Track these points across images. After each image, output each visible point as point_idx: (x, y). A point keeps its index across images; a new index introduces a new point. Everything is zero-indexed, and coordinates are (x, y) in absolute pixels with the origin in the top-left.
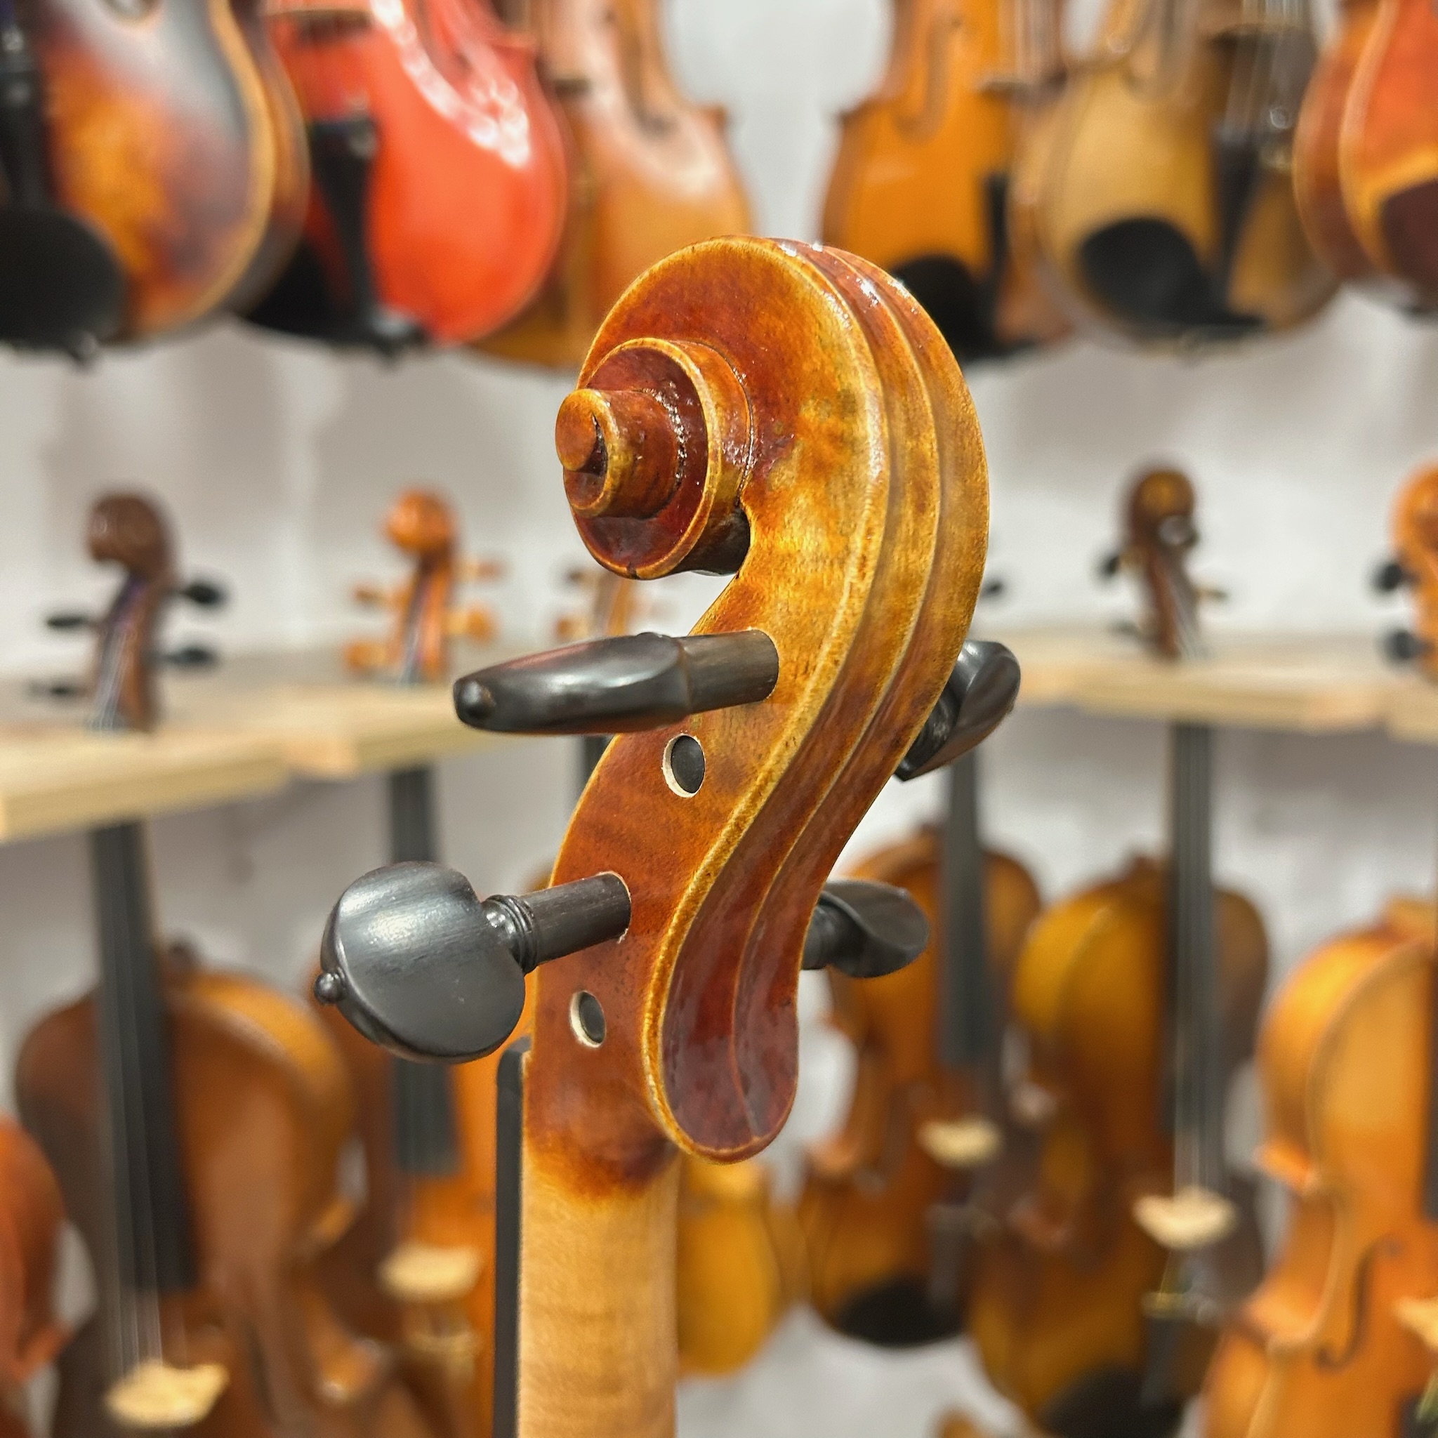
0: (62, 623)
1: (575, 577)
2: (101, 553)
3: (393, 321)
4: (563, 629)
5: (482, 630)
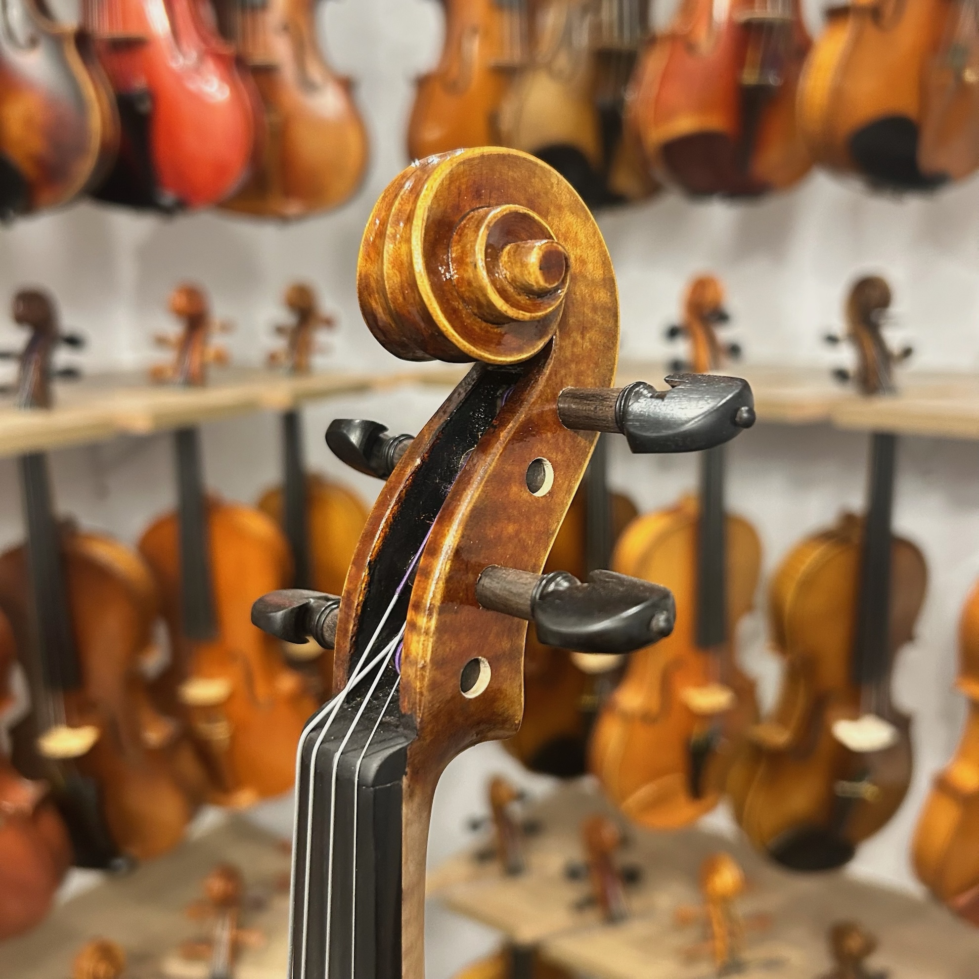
1: (280, 330)
2: (20, 319)
3: (168, 197)
4: (272, 359)
5: (222, 359)
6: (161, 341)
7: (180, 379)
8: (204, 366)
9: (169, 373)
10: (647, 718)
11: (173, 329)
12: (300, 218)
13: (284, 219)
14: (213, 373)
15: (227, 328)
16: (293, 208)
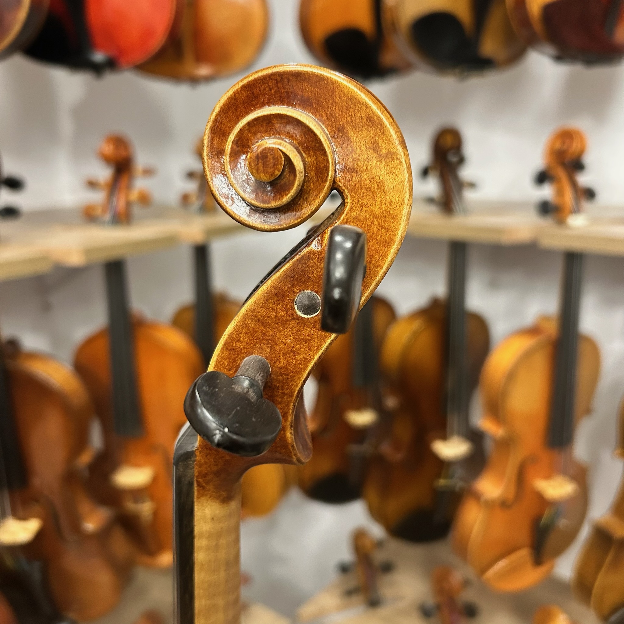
1: (191, 175)
3: (99, 56)
4: (185, 199)
5: (145, 199)
6: (92, 184)
7: (108, 217)
8: (128, 204)
9: (99, 211)
10: (503, 505)
11: (103, 173)
12: (208, 79)
13: (194, 81)
14: (137, 210)
15: (149, 172)
16: (204, 71)
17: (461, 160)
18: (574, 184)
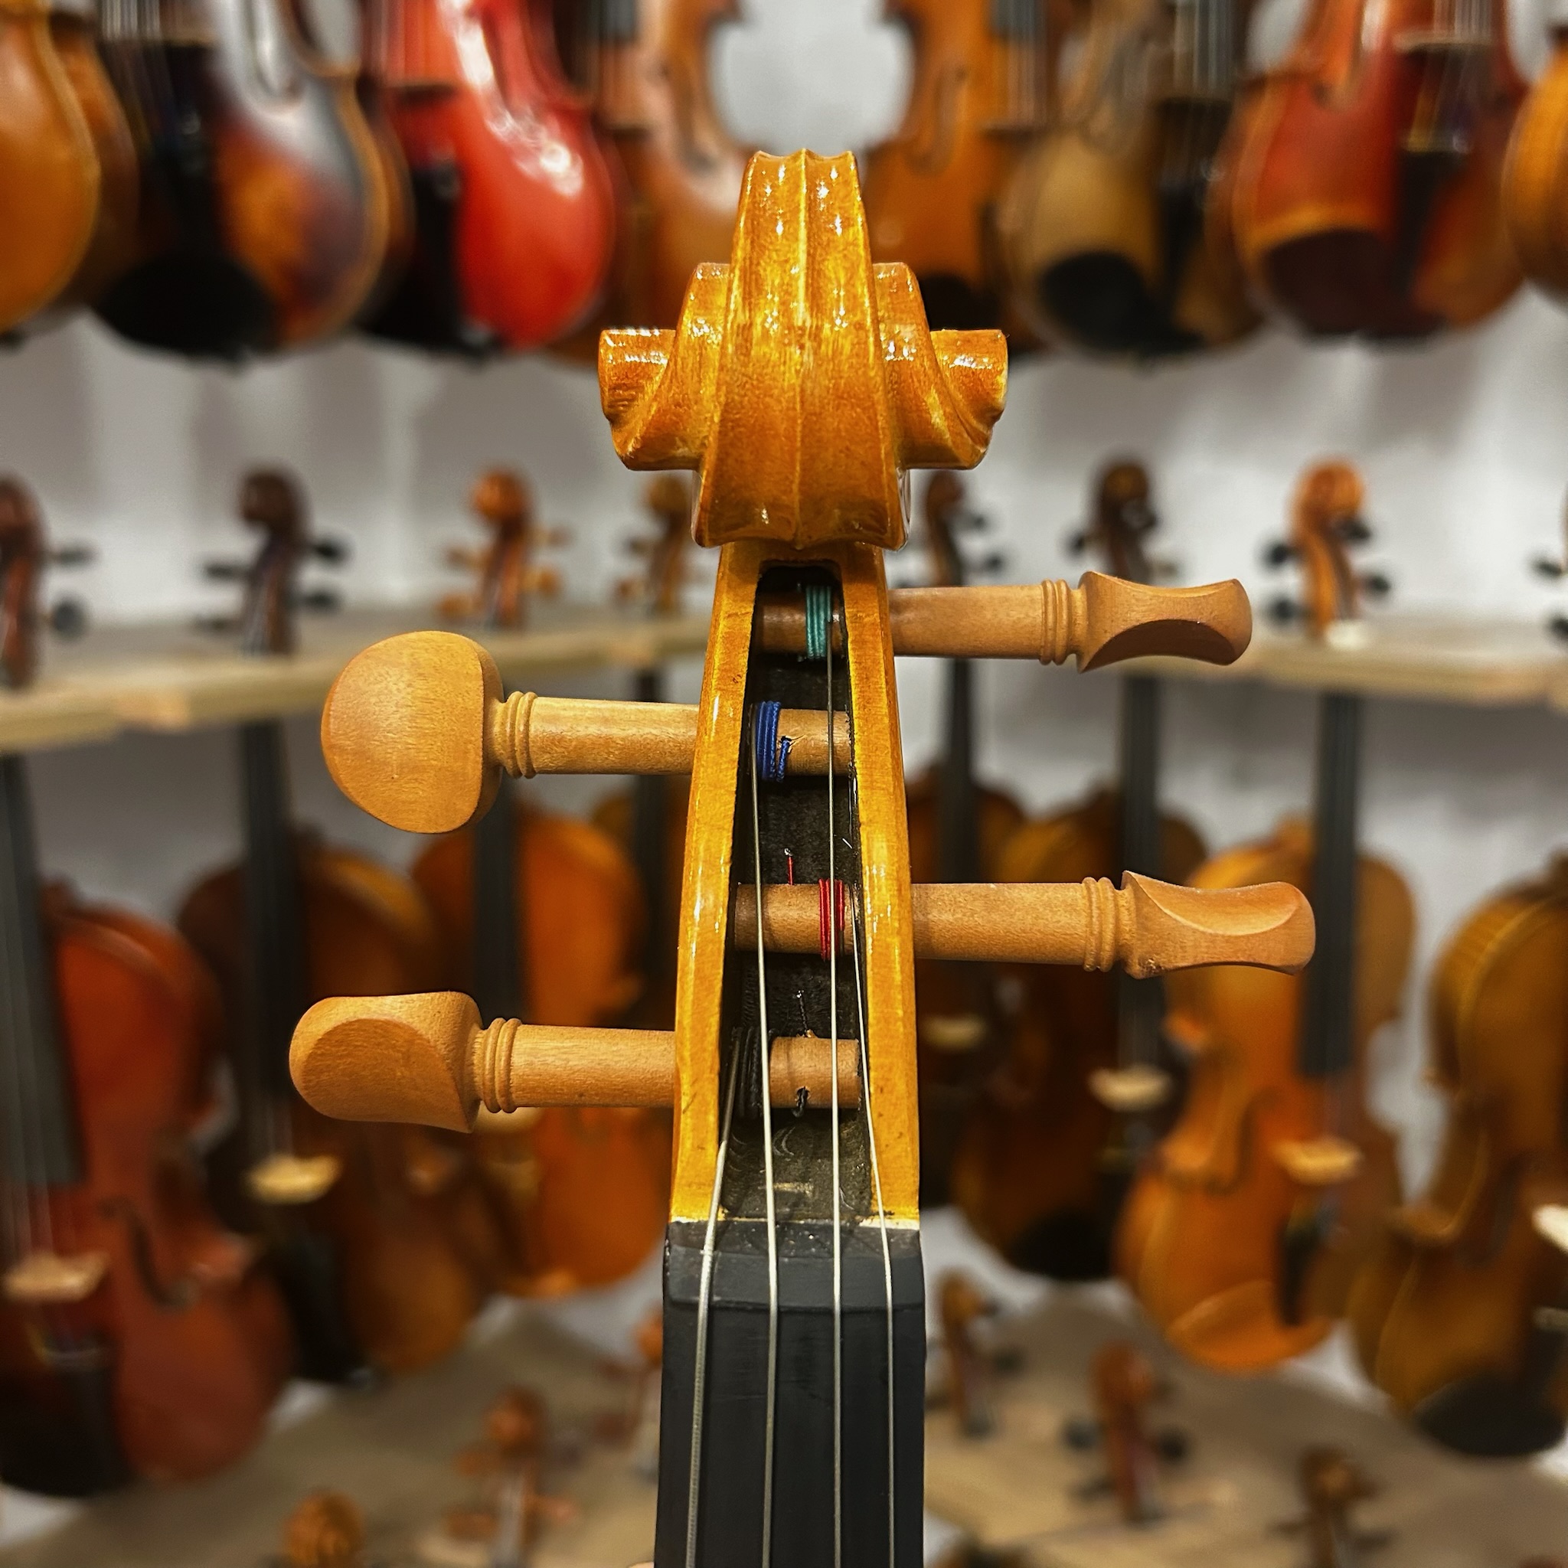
0: (218, 572)
1: (635, 547)
2: (251, 516)
3: (478, 332)
4: (623, 591)
5: (550, 587)
6: (456, 559)
7: (485, 617)
8: (522, 597)
9: (469, 608)
10: (1212, 1187)
11: (475, 538)
14: (536, 607)
15: (559, 539)
17: (1150, 522)
18: (1342, 569)
